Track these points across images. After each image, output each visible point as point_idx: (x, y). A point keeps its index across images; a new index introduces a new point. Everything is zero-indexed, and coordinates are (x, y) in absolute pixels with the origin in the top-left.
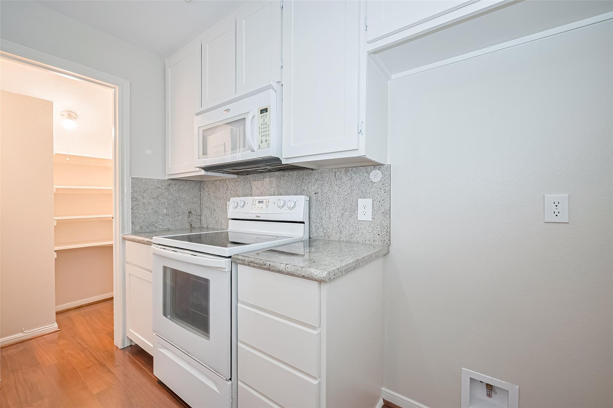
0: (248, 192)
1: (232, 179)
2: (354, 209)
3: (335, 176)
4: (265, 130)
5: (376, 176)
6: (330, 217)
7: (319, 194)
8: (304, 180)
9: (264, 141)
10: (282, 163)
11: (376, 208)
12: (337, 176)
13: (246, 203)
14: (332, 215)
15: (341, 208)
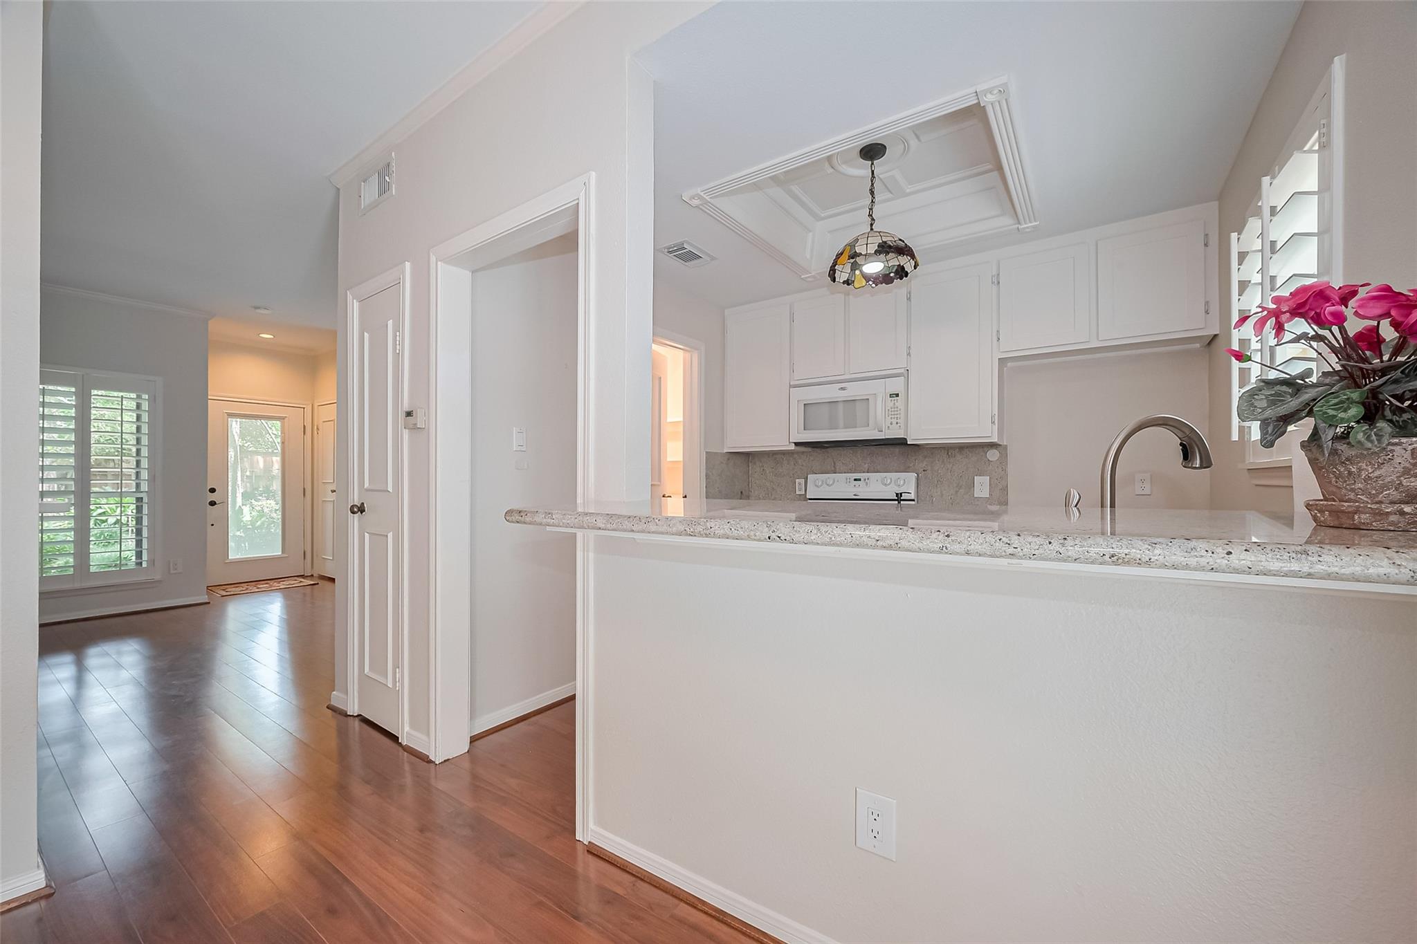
0: (829, 467)
1: (803, 452)
2: (972, 485)
3: (948, 454)
4: (896, 413)
5: (993, 455)
6: (942, 495)
7: (929, 472)
8: (909, 456)
9: (894, 423)
10: (908, 443)
11: (993, 486)
12: (950, 454)
13: (836, 481)
14: (944, 492)
15: (955, 485)
